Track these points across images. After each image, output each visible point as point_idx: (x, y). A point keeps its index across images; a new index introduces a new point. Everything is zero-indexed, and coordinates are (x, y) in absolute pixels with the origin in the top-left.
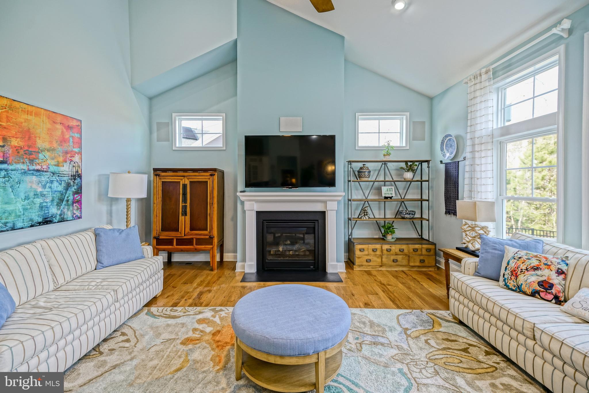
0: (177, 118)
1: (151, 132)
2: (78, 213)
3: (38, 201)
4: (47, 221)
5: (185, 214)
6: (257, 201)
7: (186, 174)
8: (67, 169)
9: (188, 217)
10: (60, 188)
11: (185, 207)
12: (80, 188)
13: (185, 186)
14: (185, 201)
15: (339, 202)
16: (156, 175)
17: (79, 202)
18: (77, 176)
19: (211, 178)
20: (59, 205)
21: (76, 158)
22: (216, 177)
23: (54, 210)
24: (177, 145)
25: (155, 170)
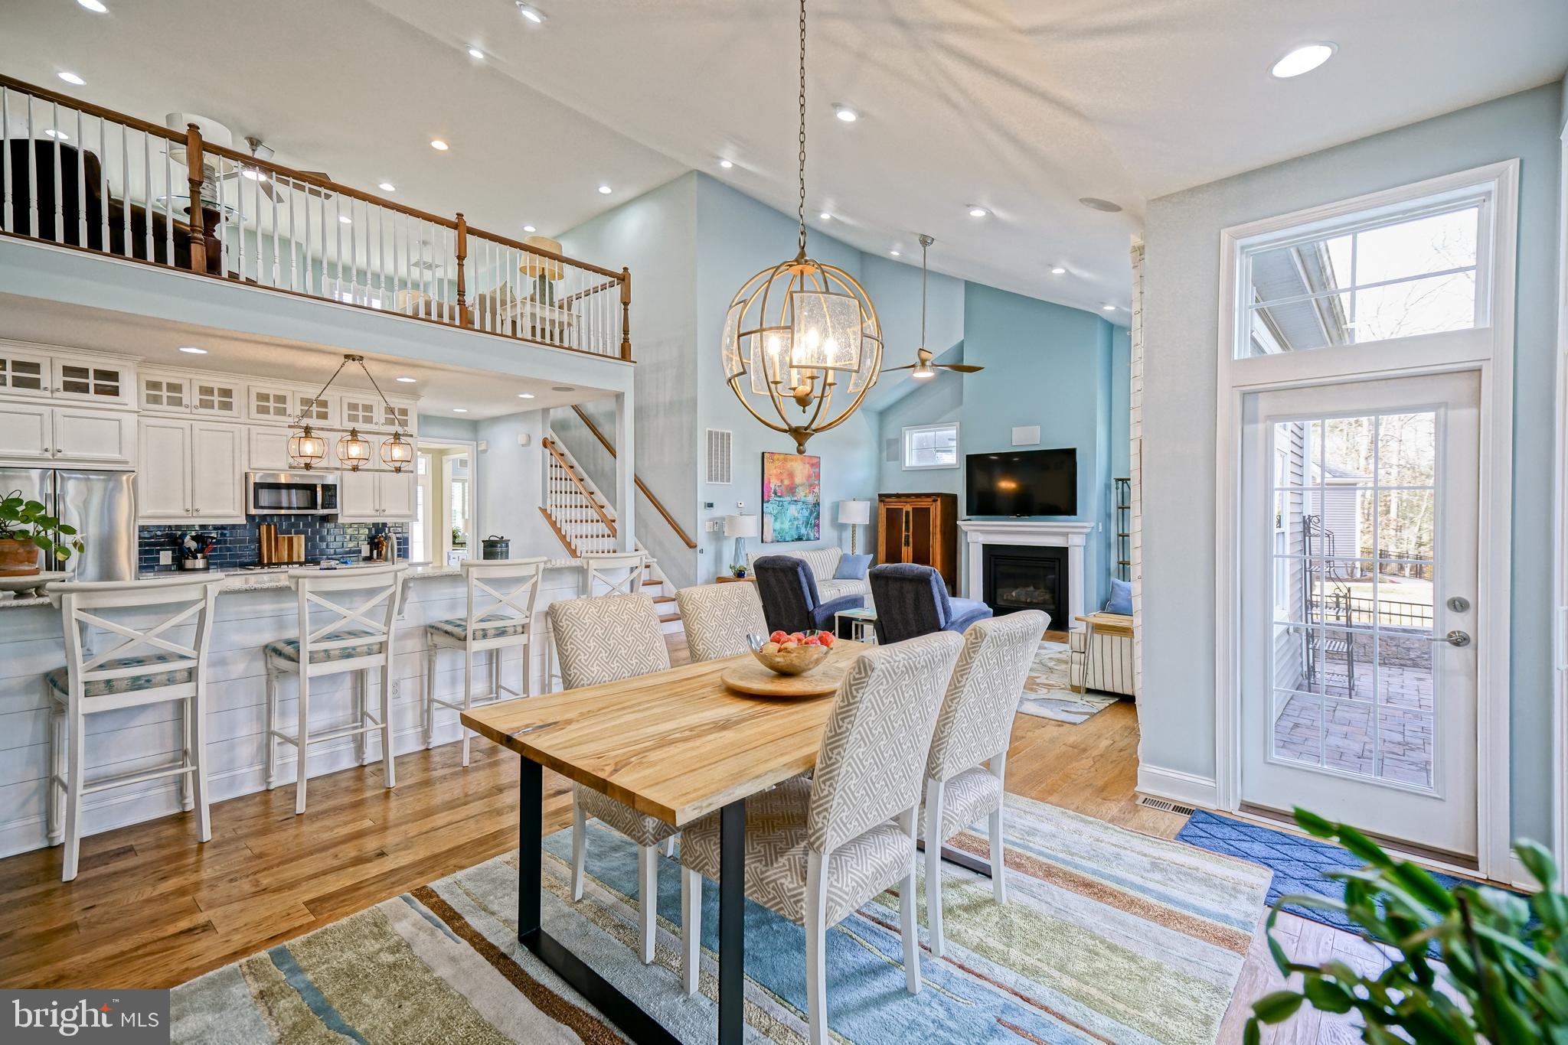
0: (907, 432)
1: (880, 451)
2: (817, 535)
3: (796, 523)
4: (800, 539)
5: (907, 544)
6: (982, 532)
7: (908, 500)
8: (811, 499)
9: (911, 548)
10: (807, 514)
11: (907, 537)
12: (819, 514)
13: (907, 513)
14: (907, 529)
15: (1088, 535)
16: (881, 501)
17: (818, 526)
18: (817, 504)
19: (934, 504)
20: (806, 527)
21: (816, 490)
22: (939, 503)
23: (803, 531)
24: (907, 465)
25: (880, 496)
